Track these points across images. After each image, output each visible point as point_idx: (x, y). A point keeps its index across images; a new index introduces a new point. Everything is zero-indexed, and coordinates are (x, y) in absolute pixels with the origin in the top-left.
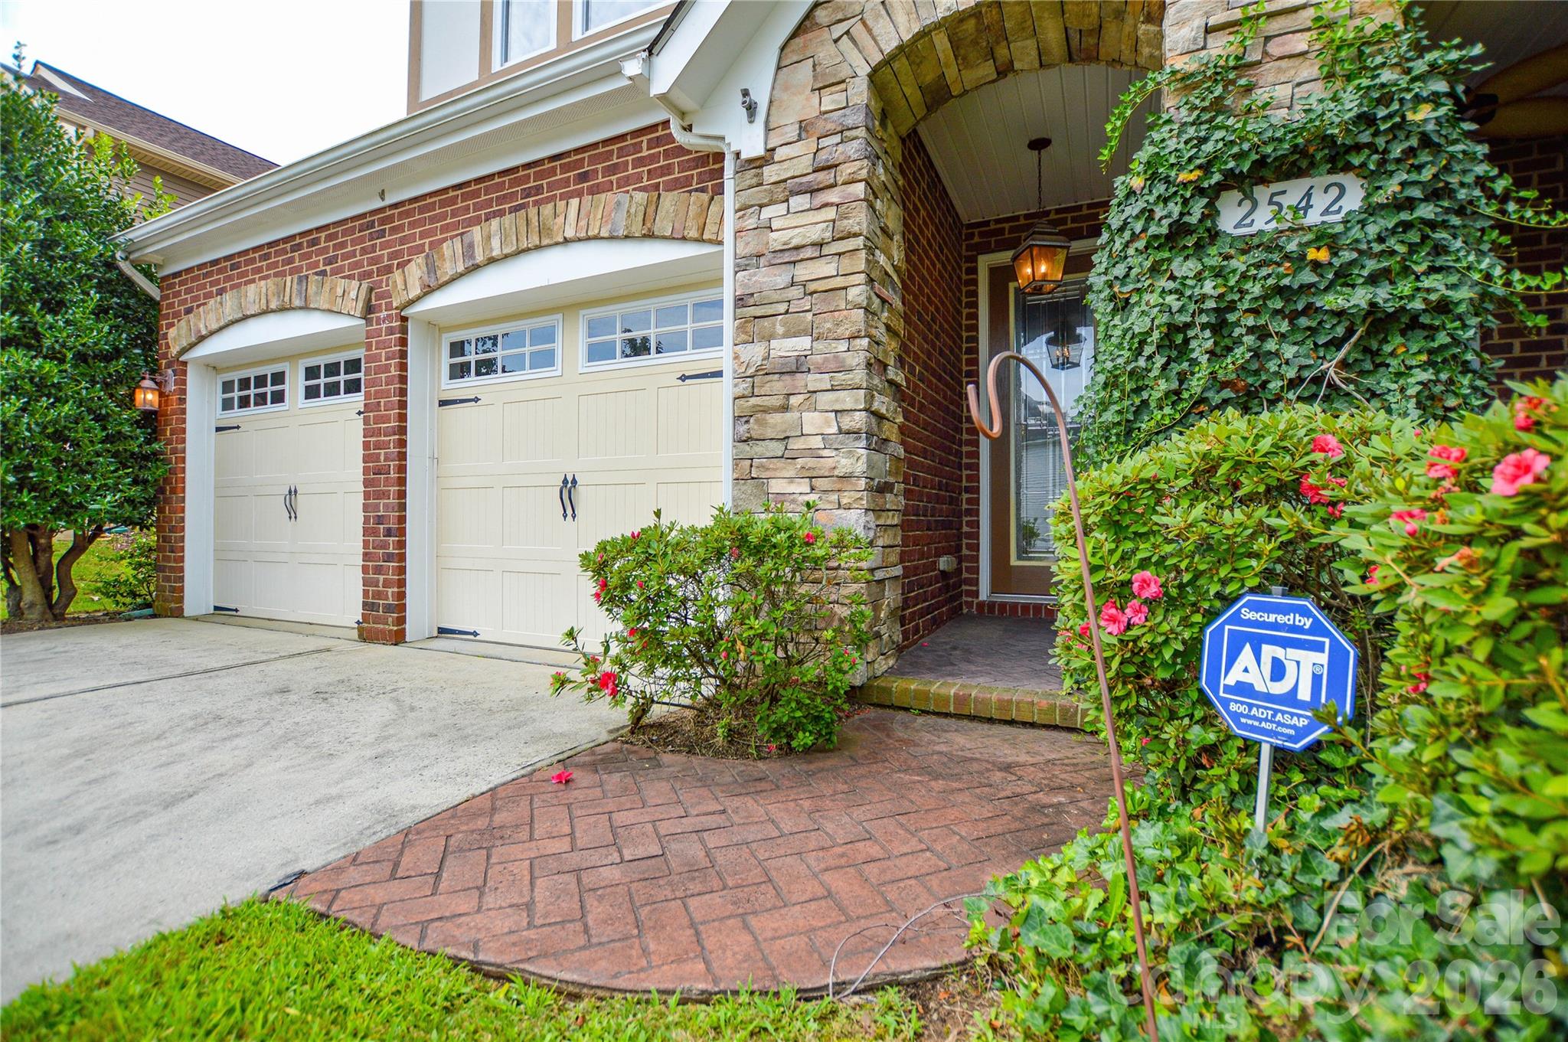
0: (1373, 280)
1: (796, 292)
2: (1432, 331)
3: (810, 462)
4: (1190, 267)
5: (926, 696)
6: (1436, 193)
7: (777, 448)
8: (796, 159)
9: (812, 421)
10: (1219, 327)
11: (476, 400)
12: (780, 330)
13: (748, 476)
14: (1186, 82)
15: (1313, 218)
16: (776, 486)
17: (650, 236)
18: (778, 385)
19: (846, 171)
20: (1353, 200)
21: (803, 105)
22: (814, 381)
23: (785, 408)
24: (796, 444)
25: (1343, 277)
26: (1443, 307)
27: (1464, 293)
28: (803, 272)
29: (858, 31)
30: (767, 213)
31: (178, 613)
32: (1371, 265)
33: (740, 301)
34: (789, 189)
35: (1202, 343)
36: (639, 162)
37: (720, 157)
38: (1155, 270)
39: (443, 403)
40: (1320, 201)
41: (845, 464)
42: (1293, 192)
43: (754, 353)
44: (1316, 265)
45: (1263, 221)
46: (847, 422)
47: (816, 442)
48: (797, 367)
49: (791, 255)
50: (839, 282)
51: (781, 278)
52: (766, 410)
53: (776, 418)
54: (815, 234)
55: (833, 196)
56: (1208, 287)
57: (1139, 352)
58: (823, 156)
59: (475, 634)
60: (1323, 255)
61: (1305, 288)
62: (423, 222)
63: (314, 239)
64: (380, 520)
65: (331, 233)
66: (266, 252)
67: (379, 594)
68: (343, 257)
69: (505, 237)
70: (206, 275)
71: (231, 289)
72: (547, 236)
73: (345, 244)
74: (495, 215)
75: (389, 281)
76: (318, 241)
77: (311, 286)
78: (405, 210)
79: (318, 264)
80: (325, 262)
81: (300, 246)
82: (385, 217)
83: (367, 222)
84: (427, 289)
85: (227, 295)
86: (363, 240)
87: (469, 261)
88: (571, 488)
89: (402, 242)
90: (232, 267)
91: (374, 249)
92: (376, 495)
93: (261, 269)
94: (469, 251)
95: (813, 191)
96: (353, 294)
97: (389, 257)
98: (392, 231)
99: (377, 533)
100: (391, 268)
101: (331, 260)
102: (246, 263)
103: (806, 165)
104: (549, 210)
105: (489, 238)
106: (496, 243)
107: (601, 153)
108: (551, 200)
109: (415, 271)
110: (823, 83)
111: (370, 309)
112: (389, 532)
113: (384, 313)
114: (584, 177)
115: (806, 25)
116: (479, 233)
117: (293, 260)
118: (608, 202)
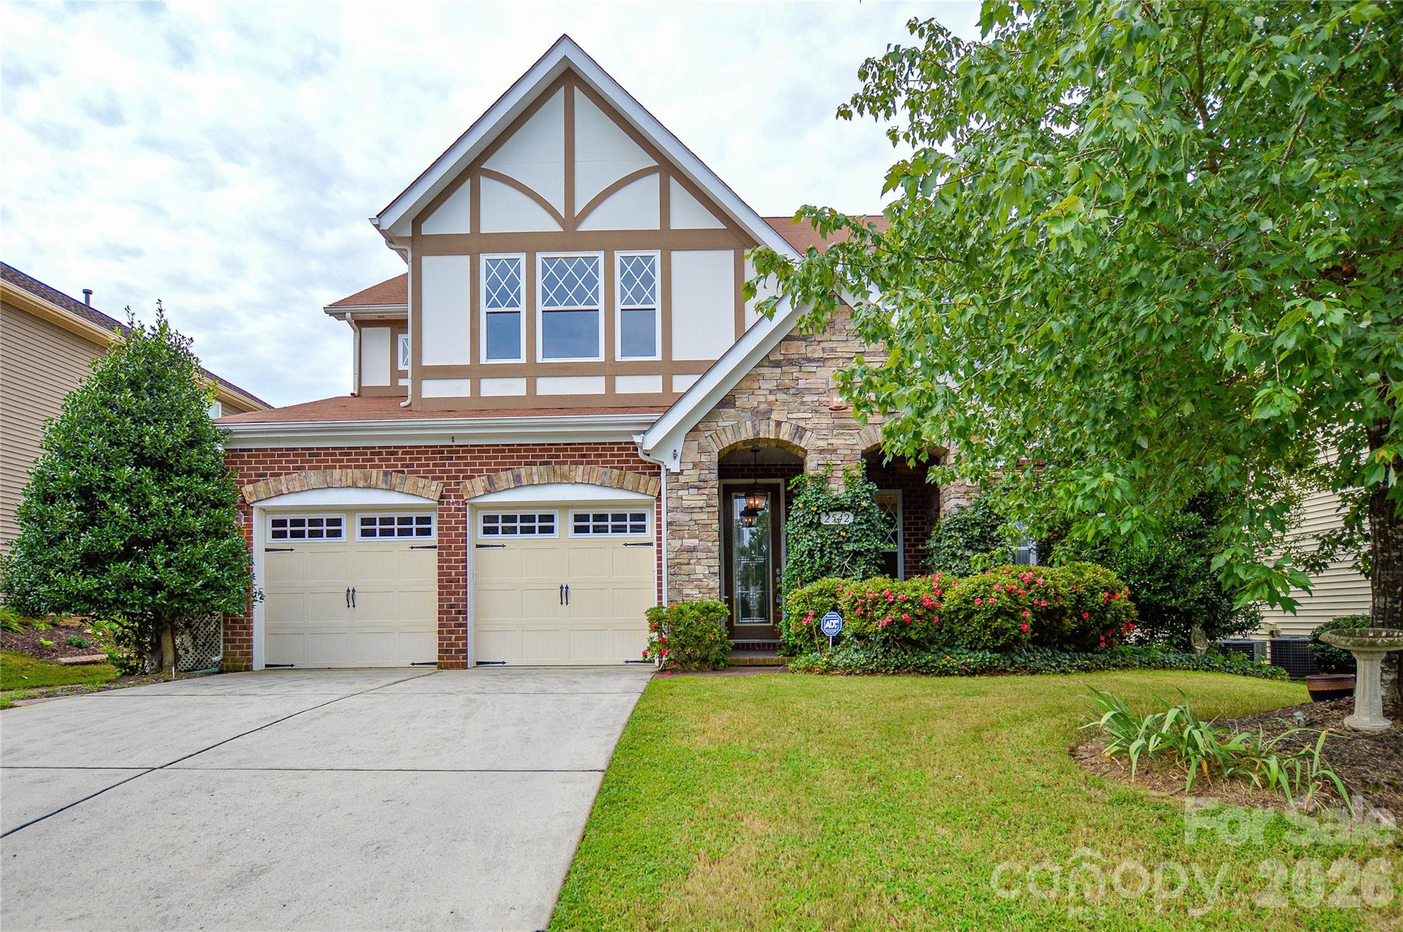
0: (855, 541)
1: (692, 523)
2: (866, 556)
3: (699, 583)
4: (814, 533)
5: (739, 661)
6: (867, 521)
7: (686, 578)
8: (691, 476)
9: (699, 569)
10: (821, 550)
11: (503, 546)
12: (686, 536)
13: (676, 589)
14: (813, 478)
15: (842, 522)
16: (686, 591)
17: (621, 488)
18: (686, 555)
19: (712, 483)
20: (851, 520)
21: (694, 456)
22: (700, 555)
23: (688, 564)
24: (692, 577)
25: (849, 540)
26: (868, 550)
27: (873, 547)
28: (695, 516)
29: (714, 436)
30: (680, 493)
31: (248, 669)
32: (855, 538)
33: (669, 524)
34: (686, 486)
35: (817, 555)
36: (613, 456)
37: (659, 468)
38: (806, 532)
39: (478, 546)
40: (844, 518)
41: (712, 584)
42: (838, 515)
43: (677, 544)
44: (843, 537)
45: (831, 522)
46: (712, 570)
47: (701, 576)
48: (693, 550)
49: (691, 510)
50: (709, 522)
51: (687, 518)
52: (681, 564)
53: (684, 567)
54: (701, 504)
55: (706, 492)
56: (819, 541)
57: (802, 556)
58: (702, 477)
59: (504, 663)
60: (844, 534)
61: (840, 542)
62: (481, 458)
63: (392, 452)
64: (452, 606)
65: (408, 451)
66: (346, 451)
67: (452, 645)
68: (418, 466)
69: (541, 476)
70: (282, 455)
71: (311, 468)
72: (566, 480)
73: (420, 459)
74: (531, 464)
75: (458, 484)
76: (396, 453)
77: (396, 479)
78: (468, 449)
79: (396, 466)
80: (403, 466)
81: (380, 453)
82: (452, 450)
83: (438, 450)
84: (488, 492)
85: (312, 473)
86: (435, 459)
87: (518, 484)
88: (564, 591)
89: (466, 465)
90: (310, 455)
91: (444, 465)
92: (448, 593)
93: (342, 461)
94: (517, 479)
95: (699, 488)
96: (433, 488)
97: (456, 471)
98: (458, 458)
99: (450, 613)
100: (458, 477)
101: (407, 466)
102: (325, 455)
103: (695, 478)
104: (566, 467)
105: (531, 474)
106: (536, 478)
107: (593, 447)
108: (565, 463)
109: (479, 483)
110: (701, 450)
111: (442, 497)
112: (459, 613)
113: (453, 500)
114: (583, 456)
115: (695, 429)
116: (523, 471)
117: (373, 460)
118: (598, 470)
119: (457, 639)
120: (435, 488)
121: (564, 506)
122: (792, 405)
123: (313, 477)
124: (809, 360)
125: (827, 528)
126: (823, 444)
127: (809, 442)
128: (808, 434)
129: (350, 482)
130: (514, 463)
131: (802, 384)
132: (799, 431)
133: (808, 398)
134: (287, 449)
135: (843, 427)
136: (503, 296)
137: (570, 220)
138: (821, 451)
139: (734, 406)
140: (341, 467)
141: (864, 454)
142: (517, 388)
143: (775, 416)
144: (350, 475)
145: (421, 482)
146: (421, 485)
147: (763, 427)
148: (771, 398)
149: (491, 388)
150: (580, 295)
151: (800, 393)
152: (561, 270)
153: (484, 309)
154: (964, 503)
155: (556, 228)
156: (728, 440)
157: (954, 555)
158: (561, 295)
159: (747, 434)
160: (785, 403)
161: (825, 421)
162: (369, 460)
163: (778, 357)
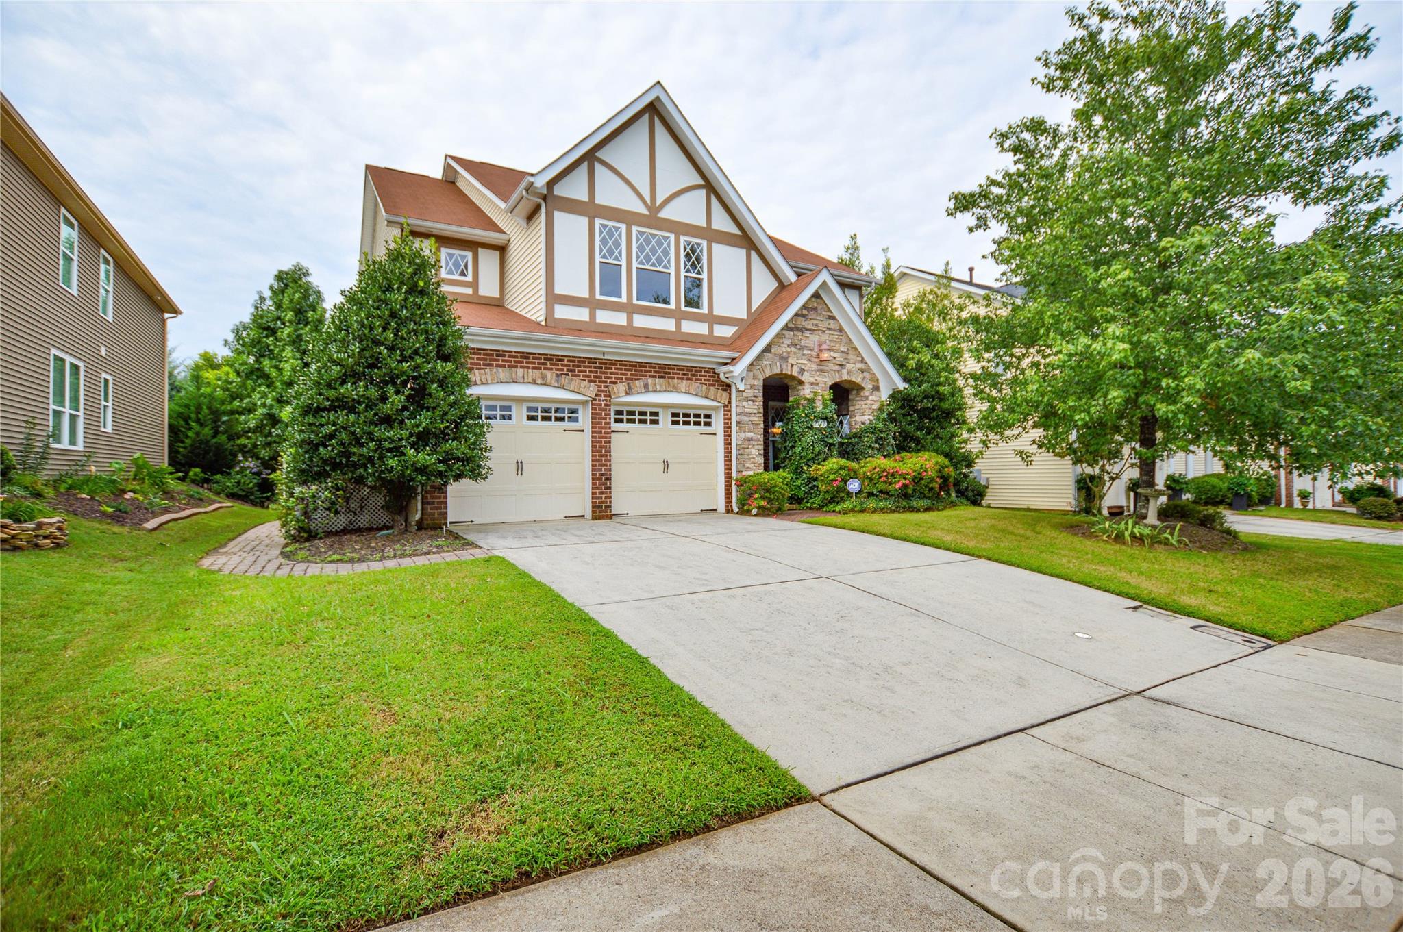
0: (830, 438)
1: (749, 423)
3: (753, 461)
4: (812, 432)
8: (749, 393)
9: (753, 451)
11: (625, 432)
12: (745, 431)
14: (809, 399)
15: (822, 426)
16: (747, 465)
17: (703, 397)
18: (747, 443)
19: (759, 399)
20: (826, 425)
21: (751, 381)
22: (754, 443)
23: (748, 448)
24: (750, 456)
25: (827, 437)
28: (752, 419)
29: (761, 370)
30: (744, 403)
32: (830, 436)
33: (738, 423)
34: (747, 400)
35: (816, 445)
37: (728, 386)
38: (807, 431)
39: (614, 431)
40: (824, 424)
41: (759, 461)
42: (821, 421)
43: (742, 435)
44: (824, 435)
45: (817, 426)
46: (759, 452)
47: (754, 456)
48: (750, 440)
49: (749, 415)
50: (757, 422)
51: (746, 419)
52: (744, 448)
54: (755, 411)
55: (757, 404)
56: (816, 437)
57: (807, 445)
58: (755, 394)
60: (825, 433)
61: (824, 437)
62: (621, 369)
63: (560, 359)
64: (602, 475)
65: (572, 359)
66: (526, 356)
67: (602, 502)
68: (579, 371)
69: (661, 386)
70: (474, 354)
71: (498, 366)
72: (676, 390)
73: (580, 366)
74: (654, 377)
75: (607, 387)
76: (563, 360)
77: (564, 379)
78: (613, 363)
79: (563, 370)
80: (568, 370)
81: (551, 359)
82: (603, 362)
83: (593, 361)
84: (627, 394)
85: (500, 370)
86: (590, 367)
87: (646, 389)
88: (666, 464)
89: (611, 373)
90: (497, 355)
91: (596, 372)
92: (600, 465)
93: (522, 362)
94: (646, 386)
95: (753, 401)
96: (591, 389)
97: (605, 378)
98: (606, 368)
99: (601, 479)
100: (606, 382)
101: (571, 371)
102: (510, 356)
103: (751, 395)
104: (676, 381)
105: (655, 384)
106: (658, 387)
107: (690, 369)
108: (673, 378)
109: (621, 388)
110: (755, 378)
111: (596, 395)
112: (607, 479)
113: (603, 398)
114: (684, 374)
115: (752, 364)
116: (650, 381)
117: (546, 364)
118: (695, 385)
119: (606, 498)
120: (592, 389)
121: (666, 406)
122: (799, 355)
123: (502, 373)
124: (807, 330)
125: (817, 429)
126: (812, 380)
127: (805, 378)
128: (805, 373)
129: (530, 380)
130: (643, 376)
131: (803, 343)
132: (802, 371)
133: (806, 352)
134: (478, 349)
135: (822, 371)
136: (611, 252)
137: (654, 209)
138: (812, 384)
139: (770, 352)
140: (521, 367)
141: (831, 387)
142: (620, 319)
143: (790, 360)
144: (531, 374)
145: (584, 384)
146: (582, 386)
147: (784, 367)
148: (789, 349)
149: (603, 317)
150: (659, 261)
151: (802, 348)
152: (648, 241)
153: (598, 259)
154: (871, 418)
155: (644, 211)
156: (768, 373)
157: (870, 447)
158: (648, 259)
159: (777, 371)
160: (795, 353)
161: (814, 366)
162: (543, 364)
163: (791, 325)
